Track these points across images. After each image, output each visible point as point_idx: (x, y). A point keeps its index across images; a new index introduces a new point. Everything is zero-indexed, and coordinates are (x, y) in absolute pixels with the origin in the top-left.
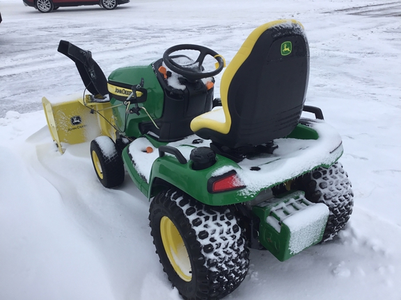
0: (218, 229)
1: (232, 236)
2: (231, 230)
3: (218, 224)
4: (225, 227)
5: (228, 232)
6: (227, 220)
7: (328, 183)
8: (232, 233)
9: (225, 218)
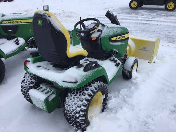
0: (27, 78)
1: (29, 84)
2: (30, 82)
3: (29, 77)
4: (29, 79)
5: (29, 82)
6: (32, 78)
7: (70, 98)
8: (30, 83)
9: (32, 77)
